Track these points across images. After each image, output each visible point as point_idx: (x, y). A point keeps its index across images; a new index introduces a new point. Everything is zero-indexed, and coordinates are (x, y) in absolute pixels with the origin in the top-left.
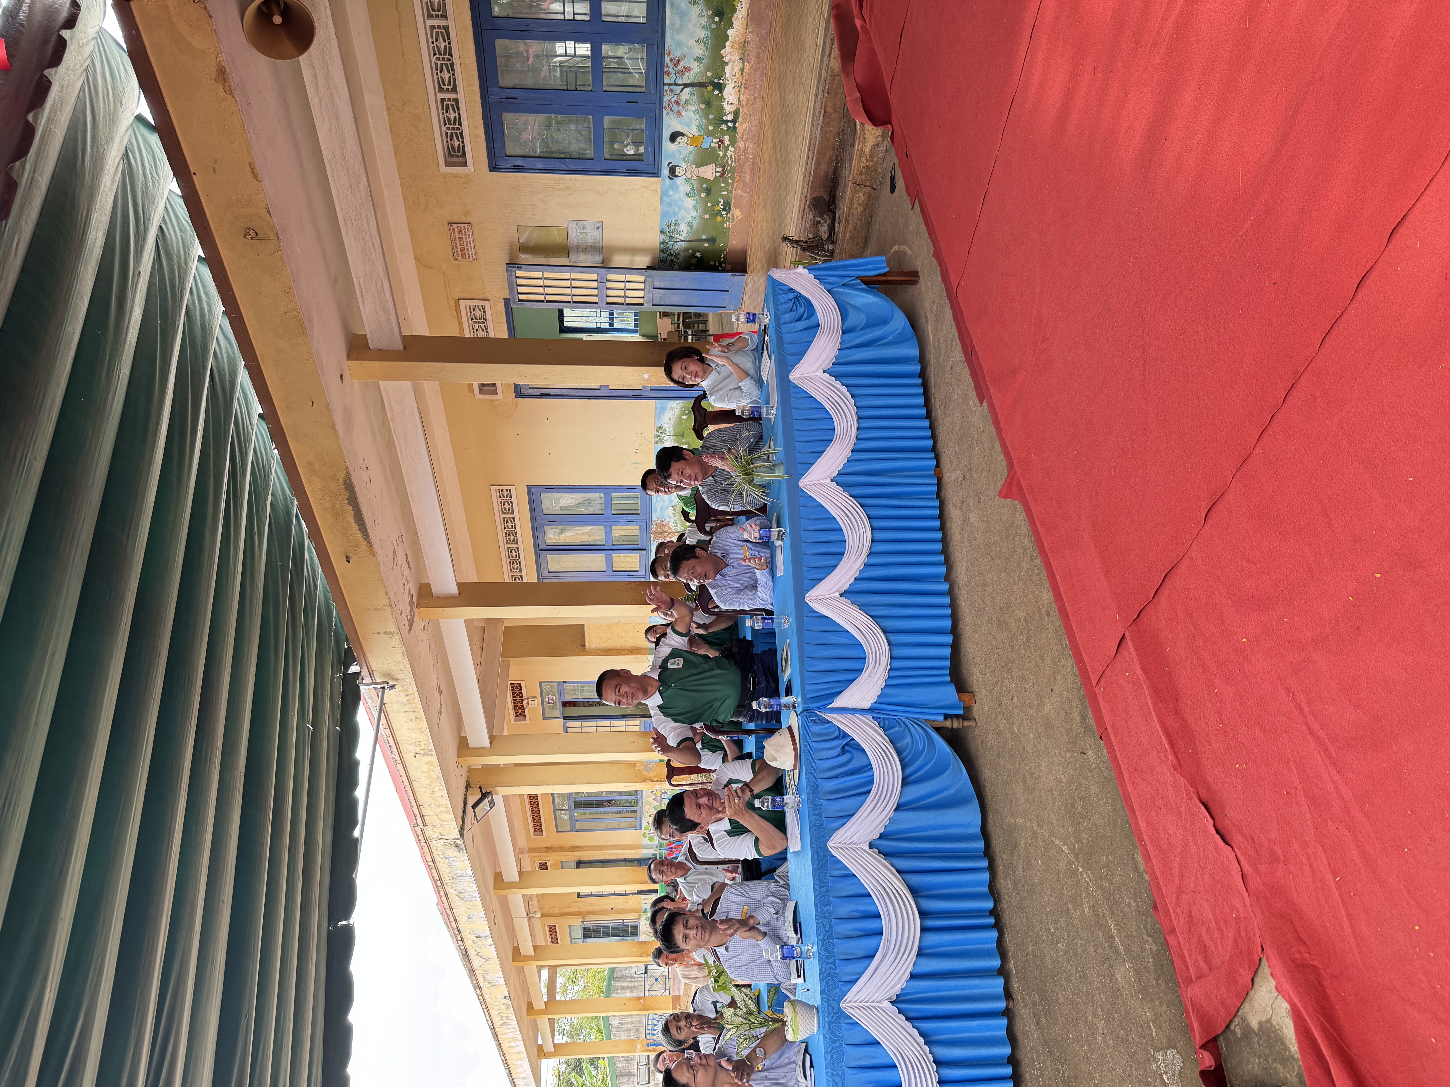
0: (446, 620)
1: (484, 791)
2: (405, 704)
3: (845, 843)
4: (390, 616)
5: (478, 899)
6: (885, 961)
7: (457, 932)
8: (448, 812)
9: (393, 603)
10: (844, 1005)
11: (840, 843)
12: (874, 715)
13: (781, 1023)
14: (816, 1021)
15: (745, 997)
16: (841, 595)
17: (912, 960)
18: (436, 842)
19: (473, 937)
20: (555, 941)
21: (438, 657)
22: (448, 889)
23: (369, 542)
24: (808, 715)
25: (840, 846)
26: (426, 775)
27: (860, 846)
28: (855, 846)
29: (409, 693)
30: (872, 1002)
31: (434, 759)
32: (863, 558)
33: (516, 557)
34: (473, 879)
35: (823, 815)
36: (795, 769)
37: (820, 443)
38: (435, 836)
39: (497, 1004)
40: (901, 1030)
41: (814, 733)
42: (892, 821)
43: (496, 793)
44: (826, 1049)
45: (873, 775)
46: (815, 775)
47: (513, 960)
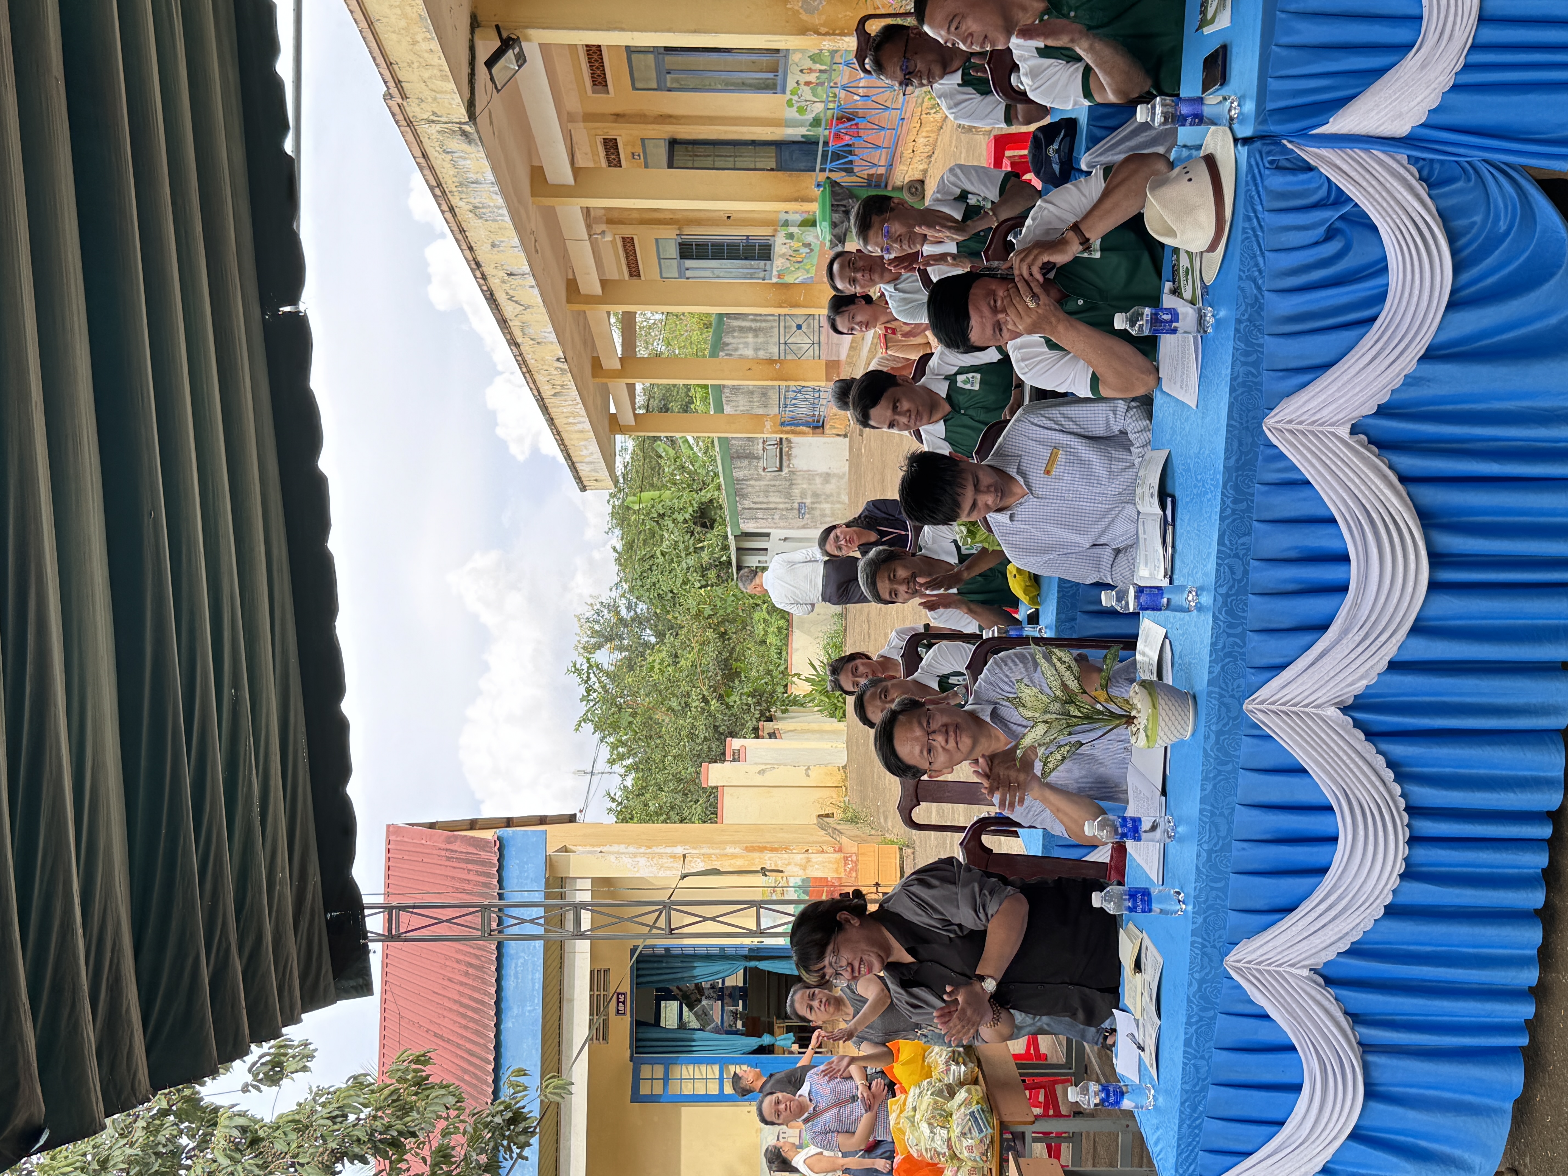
1: (505, 35)
3: (1301, 423)
5: (507, 218)
6: (1344, 641)
7: (474, 266)
8: (444, 78)
11: (1290, 422)
14: (1190, 721)
17: (1398, 639)
18: (426, 126)
19: (502, 274)
20: (634, 271)
22: (455, 201)
24: (1265, 149)
25: (1290, 427)
27: (1332, 429)
28: (1321, 428)
30: (1305, 706)
34: (496, 188)
35: (1265, 365)
36: (1208, 251)
38: (425, 117)
39: (546, 367)
40: (1353, 756)
41: (1271, 191)
42: (1410, 381)
43: (528, 40)
44: (1208, 772)
45: (1387, 285)
46: (1260, 282)
47: (569, 301)
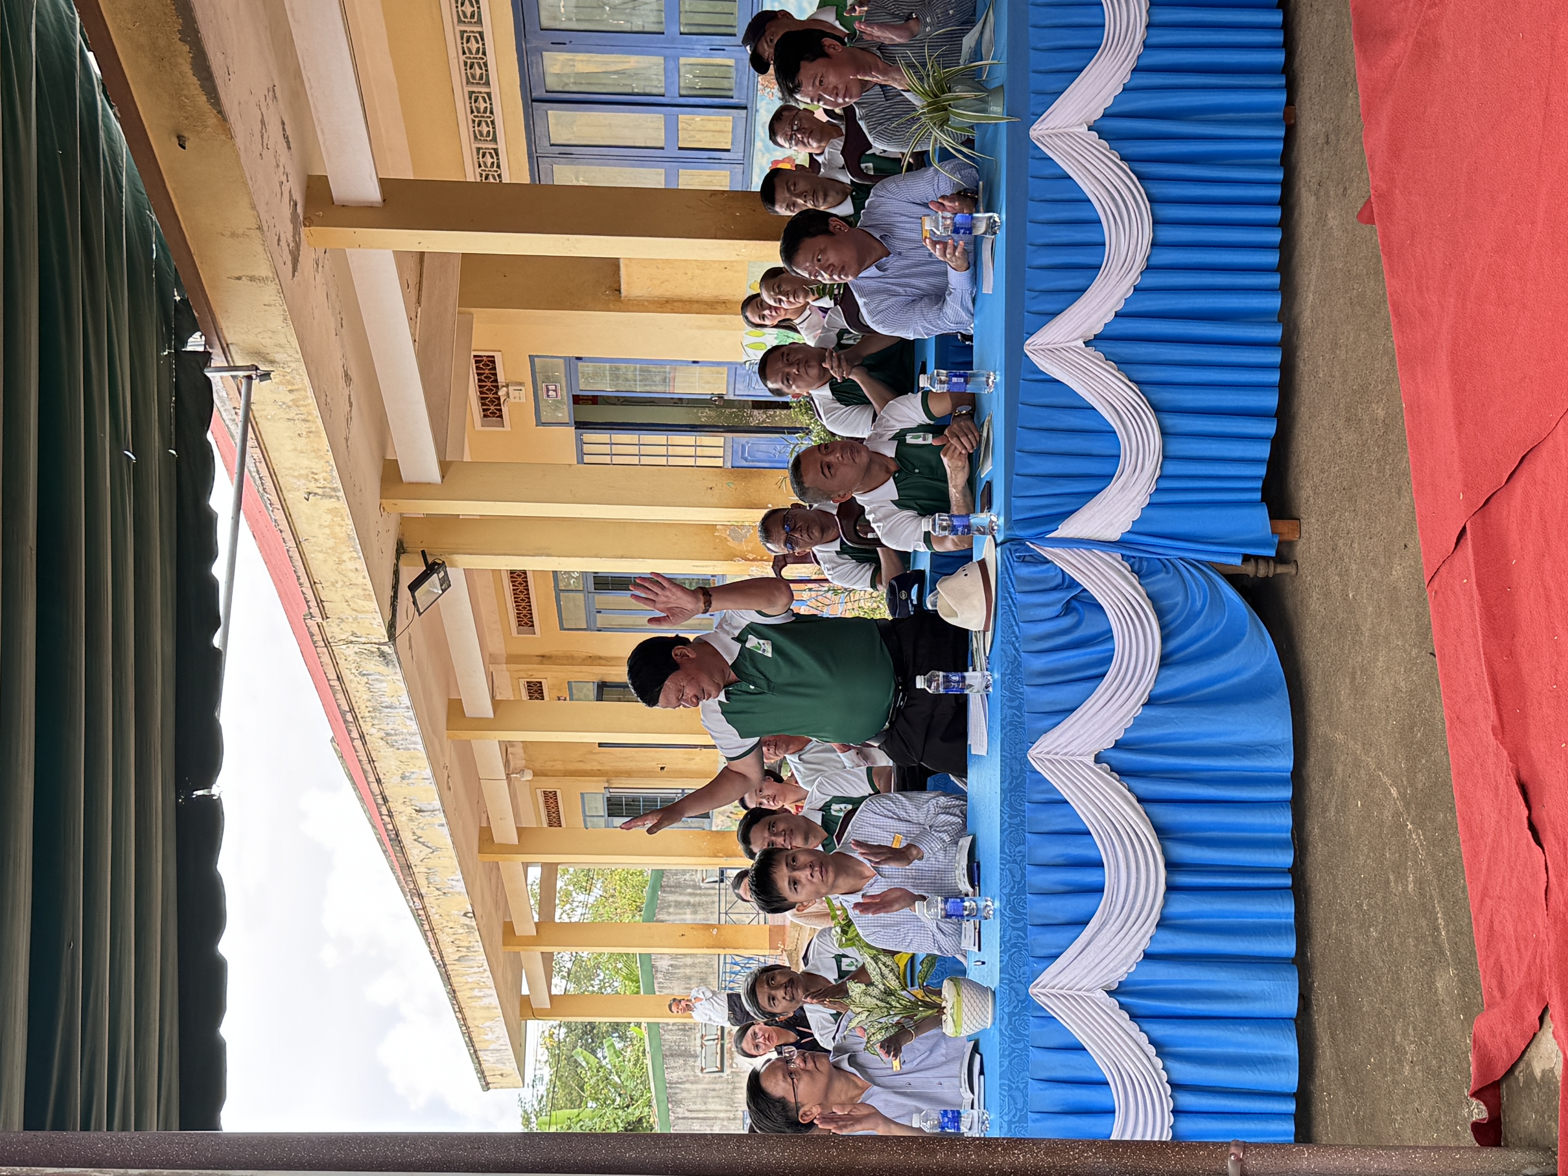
0: (361, 250)
1: (430, 561)
2: (289, 407)
3: (1057, 754)
4: (260, 249)
5: (420, 747)
6: (1104, 931)
7: (380, 801)
8: (367, 598)
9: (264, 223)
10: (1035, 991)
11: (1048, 753)
12: (1124, 552)
13: (936, 1010)
14: (990, 1010)
15: (883, 968)
16: (1087, 343)
17: (1147, 932)
18: (344, 647)
19: (409, 810)
20: (554, 820)
21: (343, 315)
22: (366, 728)
23: (220, 112)
24: (1013, 548)
25: (1048, 757)
26: (327, 531)
27: (1080, 758)
28: (1072, 758)
29: (295, 387)
30: (1079, 990)
31: (342, 505)
32: (1133, 277)
33: (485, 112)
34: (411, 713)
35: (1026, 708)
36: (986, 630)
37: (1076, 54)
38: (343, 637)
39: (451, 924)
40: (1120, 1032)
41: (1021, 578)
42: (1138, 722)
43: (453, 565)
44: (1004, 1050)
45: (1114, 650)
46: (1017, 645)
47: (480, 851)
